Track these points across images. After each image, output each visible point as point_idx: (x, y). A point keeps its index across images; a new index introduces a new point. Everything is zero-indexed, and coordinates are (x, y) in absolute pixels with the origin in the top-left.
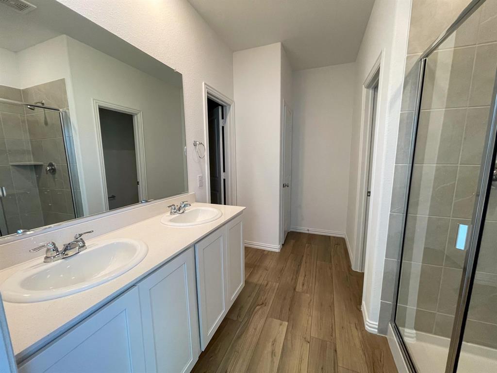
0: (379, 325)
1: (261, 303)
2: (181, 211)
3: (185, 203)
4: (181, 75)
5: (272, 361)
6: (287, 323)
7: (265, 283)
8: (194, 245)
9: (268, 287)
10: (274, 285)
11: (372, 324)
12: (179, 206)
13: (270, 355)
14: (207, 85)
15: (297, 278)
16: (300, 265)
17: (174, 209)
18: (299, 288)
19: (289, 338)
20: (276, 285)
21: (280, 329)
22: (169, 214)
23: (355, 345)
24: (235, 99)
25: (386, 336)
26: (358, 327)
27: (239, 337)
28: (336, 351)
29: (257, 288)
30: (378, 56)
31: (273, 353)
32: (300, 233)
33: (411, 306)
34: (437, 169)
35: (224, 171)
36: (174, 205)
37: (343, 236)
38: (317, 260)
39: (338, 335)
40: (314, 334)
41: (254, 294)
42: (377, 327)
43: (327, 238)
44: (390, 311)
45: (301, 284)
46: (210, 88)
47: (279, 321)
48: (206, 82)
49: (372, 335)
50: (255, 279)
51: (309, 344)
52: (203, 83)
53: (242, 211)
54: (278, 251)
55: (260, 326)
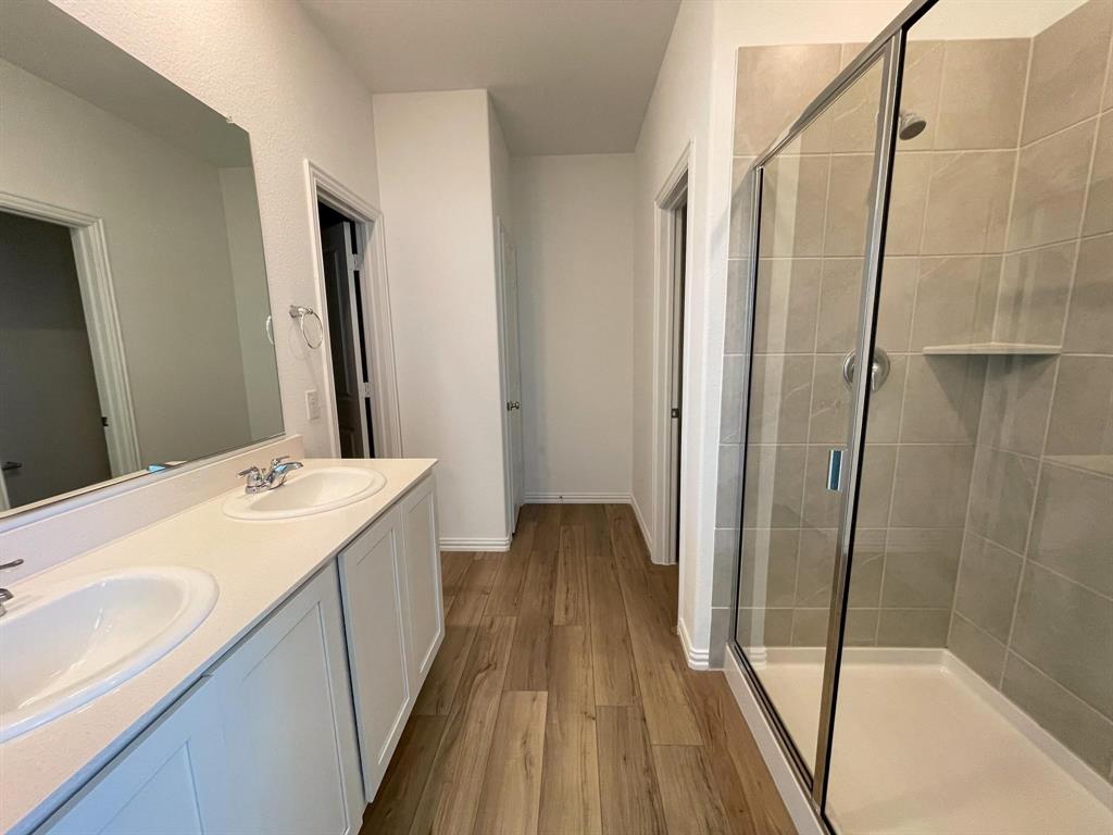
0: (710, 654)
1: (484, 666)
2: (276, 483)
3: (283, 462)
4: (247, 134)
5: (528, 776)
6: (545, 694)
7: (488, 623)
8: (336, 558)
9: (495, 628)
10: (507, 623)
11: (698, 654)
12: (268, 472)
13: (520, 765)
14: (317, 169)
15: (552, 599)
16: (554, 571)
17: (258, 479)
18: (559, 617)
19: (555, 721)
20: (510, 620)
21: (533, 709)
22: (242, 491)
23: (675, 700)
24: (383, 207)
25: (723, 670)
26: (677, 667)
27: (448, 750)
28: (644, 720)
29: (472, 636)
30: (683, 149)
31: (528, 761)
32: (545, 505)
33: (757, 608)
34: (787, 362)
35: (366, 379)
36: (255, 469)
37: (629, 501)
38: (586, 556)
39: (644, 691)
40: (601, 700)
41: (466, 652)
42: (707, 657)
43: (598, 510)
44: (727, 623)
45: (563, 608)
46: (323, 176)
47: (528, 694)
48: (312, 161)
49: (702, 674)
50: (463, 620)
51: (594, 722)
52: (306, 162)
53: (430, 469)
54: (504, 549)
55: (490, 715)
